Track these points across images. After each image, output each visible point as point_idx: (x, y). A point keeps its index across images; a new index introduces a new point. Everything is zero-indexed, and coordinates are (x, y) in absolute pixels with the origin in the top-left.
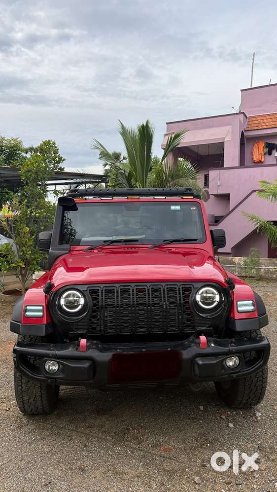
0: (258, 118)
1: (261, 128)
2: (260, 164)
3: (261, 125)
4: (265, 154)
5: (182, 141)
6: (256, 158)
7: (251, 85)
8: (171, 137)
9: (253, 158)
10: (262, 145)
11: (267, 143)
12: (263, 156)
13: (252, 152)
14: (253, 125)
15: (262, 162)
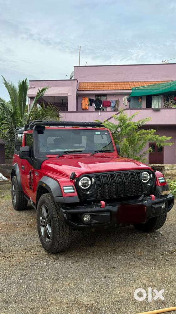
0: (84, 84)
1: (86, 89)
2: (86, 111)
3: (86, 88)
4: (88, 105)
5: (45, 93)
6: (84, 107)
7: (79, 64)
8: (40, 90)
9: (82, 107)
10: (87, 100)
11: (89, 99)
12: (88, 106)
13: (81, 103)
14: (82, 88)
15: (87, 110)
